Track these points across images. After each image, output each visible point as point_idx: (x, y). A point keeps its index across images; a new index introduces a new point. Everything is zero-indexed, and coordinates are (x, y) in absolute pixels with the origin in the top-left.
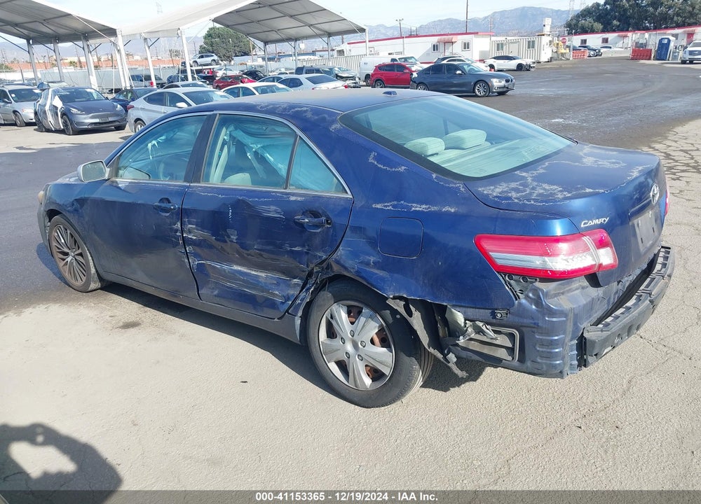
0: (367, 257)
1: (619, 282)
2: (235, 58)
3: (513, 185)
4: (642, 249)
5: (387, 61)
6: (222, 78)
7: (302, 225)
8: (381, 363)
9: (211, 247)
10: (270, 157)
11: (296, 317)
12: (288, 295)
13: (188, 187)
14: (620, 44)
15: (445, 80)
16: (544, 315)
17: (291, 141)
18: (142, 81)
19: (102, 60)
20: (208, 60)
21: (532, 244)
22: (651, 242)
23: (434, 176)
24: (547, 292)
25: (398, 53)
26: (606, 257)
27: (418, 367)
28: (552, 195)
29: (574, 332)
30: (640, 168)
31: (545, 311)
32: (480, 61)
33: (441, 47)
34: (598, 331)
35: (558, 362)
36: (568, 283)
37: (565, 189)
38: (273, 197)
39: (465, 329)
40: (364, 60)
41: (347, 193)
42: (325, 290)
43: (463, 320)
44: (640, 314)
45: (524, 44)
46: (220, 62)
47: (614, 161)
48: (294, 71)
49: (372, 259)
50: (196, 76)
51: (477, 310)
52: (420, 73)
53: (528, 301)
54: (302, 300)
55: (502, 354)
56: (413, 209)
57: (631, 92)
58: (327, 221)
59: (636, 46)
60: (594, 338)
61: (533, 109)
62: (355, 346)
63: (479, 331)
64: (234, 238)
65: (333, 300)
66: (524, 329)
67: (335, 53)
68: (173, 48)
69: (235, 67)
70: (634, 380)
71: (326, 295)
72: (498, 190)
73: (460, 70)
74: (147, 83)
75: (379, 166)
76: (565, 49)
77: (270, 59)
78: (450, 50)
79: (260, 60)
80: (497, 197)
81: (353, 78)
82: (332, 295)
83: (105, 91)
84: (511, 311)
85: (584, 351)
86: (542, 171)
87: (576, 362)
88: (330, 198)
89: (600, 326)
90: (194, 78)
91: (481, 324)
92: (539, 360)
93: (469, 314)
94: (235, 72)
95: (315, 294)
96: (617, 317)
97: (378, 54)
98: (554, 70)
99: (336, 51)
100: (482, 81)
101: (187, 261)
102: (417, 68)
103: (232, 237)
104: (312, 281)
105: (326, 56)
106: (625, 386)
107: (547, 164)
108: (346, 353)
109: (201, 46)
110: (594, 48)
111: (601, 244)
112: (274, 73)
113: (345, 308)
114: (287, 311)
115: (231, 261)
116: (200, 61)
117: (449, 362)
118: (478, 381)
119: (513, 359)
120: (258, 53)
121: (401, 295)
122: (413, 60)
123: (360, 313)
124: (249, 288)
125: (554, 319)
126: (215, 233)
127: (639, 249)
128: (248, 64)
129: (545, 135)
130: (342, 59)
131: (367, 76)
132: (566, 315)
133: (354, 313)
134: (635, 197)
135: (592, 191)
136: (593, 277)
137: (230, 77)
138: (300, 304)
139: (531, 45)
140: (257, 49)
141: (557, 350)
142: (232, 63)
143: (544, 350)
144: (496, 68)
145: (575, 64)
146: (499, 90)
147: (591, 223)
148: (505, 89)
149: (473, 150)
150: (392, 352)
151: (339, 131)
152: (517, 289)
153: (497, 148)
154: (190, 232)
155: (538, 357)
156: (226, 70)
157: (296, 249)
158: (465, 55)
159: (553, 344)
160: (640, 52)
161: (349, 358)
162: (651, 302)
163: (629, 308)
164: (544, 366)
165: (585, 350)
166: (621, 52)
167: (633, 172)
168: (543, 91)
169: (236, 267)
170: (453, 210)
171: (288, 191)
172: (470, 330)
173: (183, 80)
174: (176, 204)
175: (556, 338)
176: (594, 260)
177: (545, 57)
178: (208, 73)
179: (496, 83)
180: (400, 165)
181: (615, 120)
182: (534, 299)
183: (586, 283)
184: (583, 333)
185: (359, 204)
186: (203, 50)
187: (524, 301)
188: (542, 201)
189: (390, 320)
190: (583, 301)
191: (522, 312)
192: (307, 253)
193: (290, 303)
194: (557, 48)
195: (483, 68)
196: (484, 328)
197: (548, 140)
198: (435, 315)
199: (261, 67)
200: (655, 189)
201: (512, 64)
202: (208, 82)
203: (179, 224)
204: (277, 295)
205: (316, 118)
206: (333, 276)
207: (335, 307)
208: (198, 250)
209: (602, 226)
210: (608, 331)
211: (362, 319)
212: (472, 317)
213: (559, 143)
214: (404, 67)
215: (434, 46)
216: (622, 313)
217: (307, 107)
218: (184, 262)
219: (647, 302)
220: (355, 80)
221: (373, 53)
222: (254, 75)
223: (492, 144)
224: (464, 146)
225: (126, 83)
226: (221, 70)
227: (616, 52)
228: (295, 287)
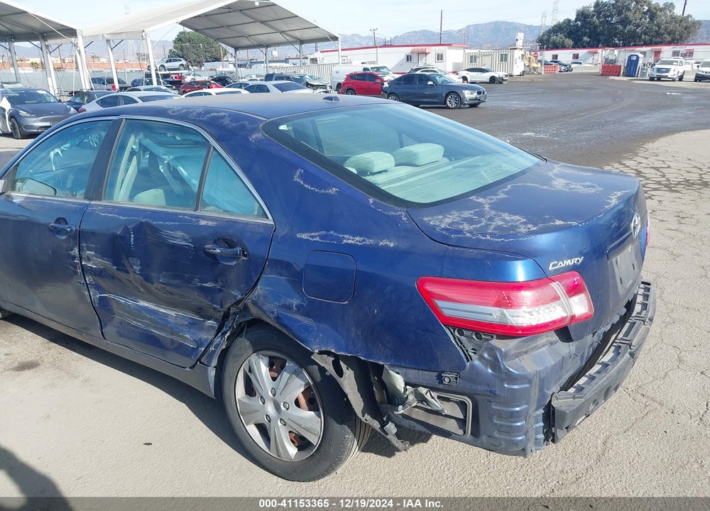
0: (290, 300)
1: (594, 334)
2: (206, 64)
3: (466, 214)
4: (621, 290)
5: (360, 70)
6: (190, 83)
7: (214, 256)
8: (307, 430)
9: (113, 277)
10: (183, 171)
11: (209, 368)
12: (200, 339)
13: (87, 206)
14: (590, 60)
15: (416, 91)
16: (502, 381)
17: (204, 153)
18: (104, 84)
19: (66, 61)
20: (176, 64)
21: (487, 291)
22: (631, 282)
23: (371, 201)
24: (506, 352)
25: (371, 63)
26: (580, 306)
27: (351, 436)
28: (514, 227)
29: (539, 400)
30: (619, 194)
31: (504, 376)
32: (453, 72)
33: (415, 58)
34: (569, 398)
35: (520, 438)
36: (533, 339)
37: (529, 221)
38: (180, 220)
39: (405, 396)
40: (335, 69)
41: (268, 218)
42: (242, 337)
43: (403, 385)
44: (619, 372)
45: (497, 56)
46: (190, 67)
47: (588, 184)
48: (263, 78)
49: (295, 302)
50: (161, 81)
51: (420, 372)
52: (391, 83)
53: (483, 363)
54: (217, 347)
55: (451, 426)
56: (345, 241)
57: (600, 108)
58: (243, 252)
59: (606, 63)
60: (563, 409)
61: (505, 122)
62: (277, 407)
63: (422, 399)
64: (137, 268)
65: (251, 348)
66: (478, 397)
67: (308, 61)
68: (141, 52)
69: (204, 73)
70: (610, 441)
71: (243, 343)
72: (448, 220)
73: (432, 81)
74: (110, 86)
75: (306, 186)
76: (537, 64)
77: (240, 66)
78: (424, 61)
79: (231, 66)
80: (445, 229)
81: (324, 86)
82: (251, 342)
83: (64, 93)
84: (462, 375)
85: (552, 422)
86: (502, 196)
87: (542, 436)
88: (247, 224)
89: (572, 390)
90: (159, 83)
91: (423, 390)
92: (497, 435)
93: (410, 376)
94: (205, 78)
95: (231, 340)
96: (592, 378)
97: (351, 63)
98: (525, 84)
99: (309, 59)
100: (454, 92)
101: (87, 293)
102: (389, 77)
103: (135, 267)
104: (229, 323)
105: (298, 65)
106: (599, 449)
107: (509, 187)
108: (267, 415)
109: (170, 51)
110: (565, 63)
111: (573, 290)
112: (244, 80)
113: (266, 360)
114: (199, 360)
115: (136, 295)
116: (167, 65)
117: (387, 434)
118: (429, 442)
119: (465, 433)
120: (230, 60)
121: (329, 349)
122: (385, 70)
123: (282, 367)
124: (156, 328)
125: (515, 387)
126: (117, 262)
127: (618, 292)
128: (218, 69)
129: (509, 150)
130: (314, 67)
131: (339, 85)
132: (530, 381)
133: (276, 366)
134: (613, 226)
135: (562, 223)
136: (564, 332)
137: (198, 83)
138: (214, 352)
139: (504, 58)
140: (229, 55)
141: (519, 424)
142: (203, 68)
143: (502, 423)
144: (469, 80)
145: (546, 78)
146: (471, 102)
147: (562, 264)
148: (477, 102)
149: (428, 166)
150: (321, 418)
151: (260, 141)
152: (469, 347)
153: (455, 165)
154: (89, 259)
155: (496, 432)
156: (194, 75)
157: (207, 285)
158: (438, 66)
159: (514, 416)
160: (610, 69)
161: (270, 421)
162: (632, 355)
163: (605, 365)
164: (503, 443)
165: (554, 422)
166: (591, 68)
167: (611, 199)
168: (515, 104)
169: (142, 303)
170: (392, 245)
171: (197, 213)
172: (411, 398)
173: (147, 84)
174: (73, 226)
175: (518, 409)
176: (565, 310)
177: (517, 71)
178: (176, 78)
179: (468, 95)
180: (330, 186)
181: (586, 134)
182: (490, 361)
183: (555, 337)
184: (550, 401)
185: (282, 232)
186: (173, 55)
187: (477, 362)
188: (500, 237)
189: (318, 377)
190: (551, 361)
191: (475, 376)
192: (220, 290)
193: (203, 349)
194: (530, 62)
195: (456, 80)
196: (428, 397)
197: (513, 156)
198: (370, 376)
199: (231, 73)
200: (637, 219)
201: (486, 77)
202: (174, 87)
203: (76, 250)
204: (188, 338)
205: (235, 125)
206: (252, 319)
207: (254, 358)
208: (101, 282)
209: (575, 268)
210: (582, 398)
211: (285, 375)
212: (413, 381)
213: (525, 160)
214: (375, 77)
215: (408, 56)
216: (598, 372)
217: (226, 112)
218: (84, 294)
219: (627, 355)
220: (326, 88)
221: (346, 61)
222: (222, 81)
223: (451, 160)
224: (418, 163)
225: (86, 86)
226: (189, 75)
227: (586, 68)
228: (208, 330)
